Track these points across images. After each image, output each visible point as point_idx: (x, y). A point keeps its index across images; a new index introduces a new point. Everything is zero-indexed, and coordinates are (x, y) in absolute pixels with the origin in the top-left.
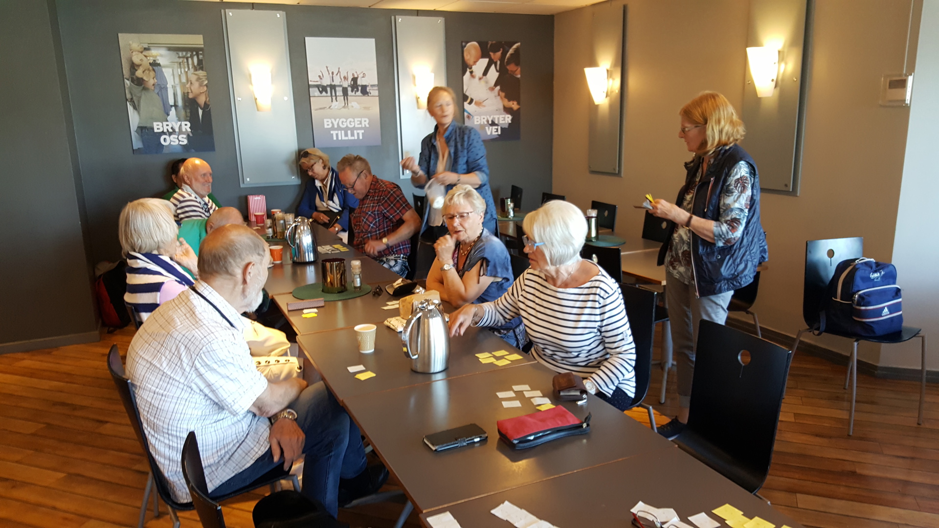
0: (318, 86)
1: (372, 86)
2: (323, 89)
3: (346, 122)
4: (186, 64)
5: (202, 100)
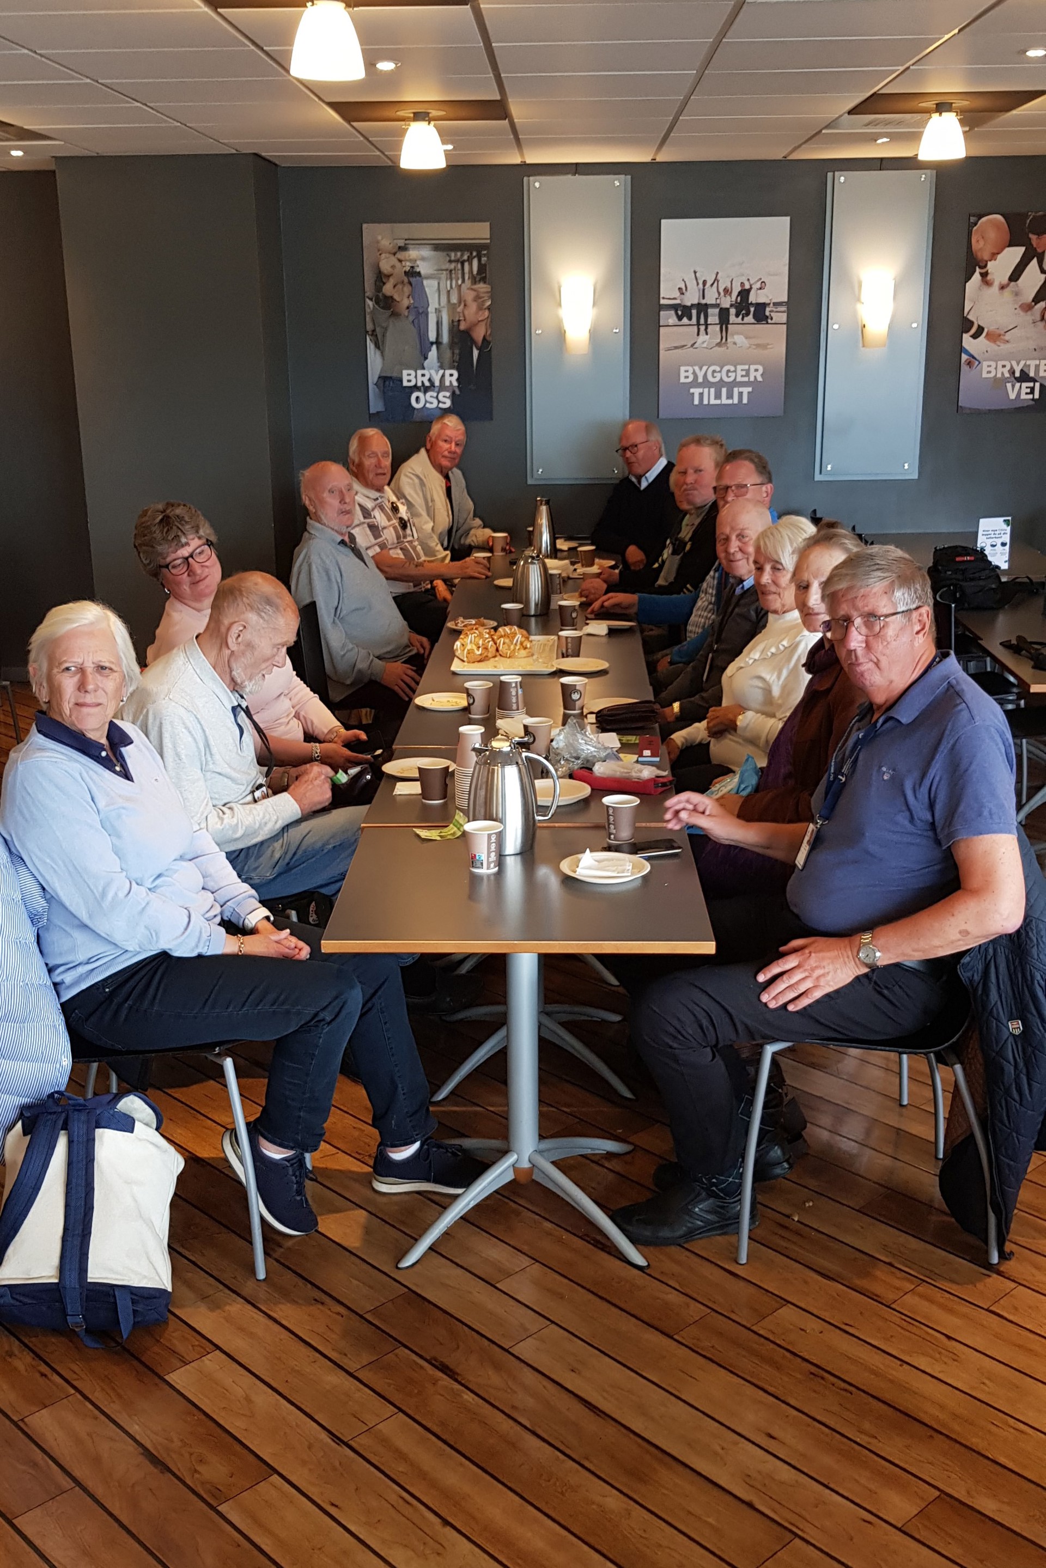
0: (675, 307)
1: (775, 304)
2: (683, 311)
4: (460, 272)
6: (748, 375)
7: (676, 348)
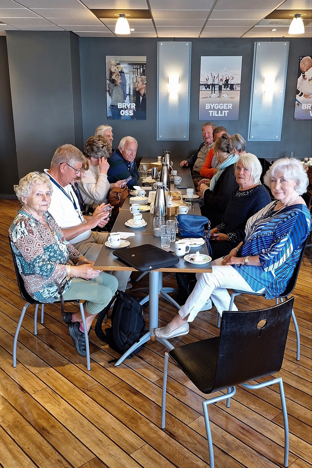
1: (237, 84)
3: (219, 106)
5: (142, 92)
6: (227, 107)
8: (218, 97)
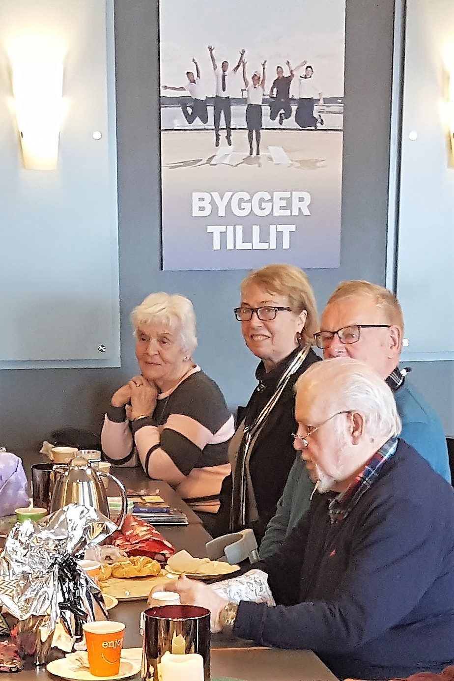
2: (194, 109)
6: (289, 206)
7: (186, 164)
8: (247, 160)
